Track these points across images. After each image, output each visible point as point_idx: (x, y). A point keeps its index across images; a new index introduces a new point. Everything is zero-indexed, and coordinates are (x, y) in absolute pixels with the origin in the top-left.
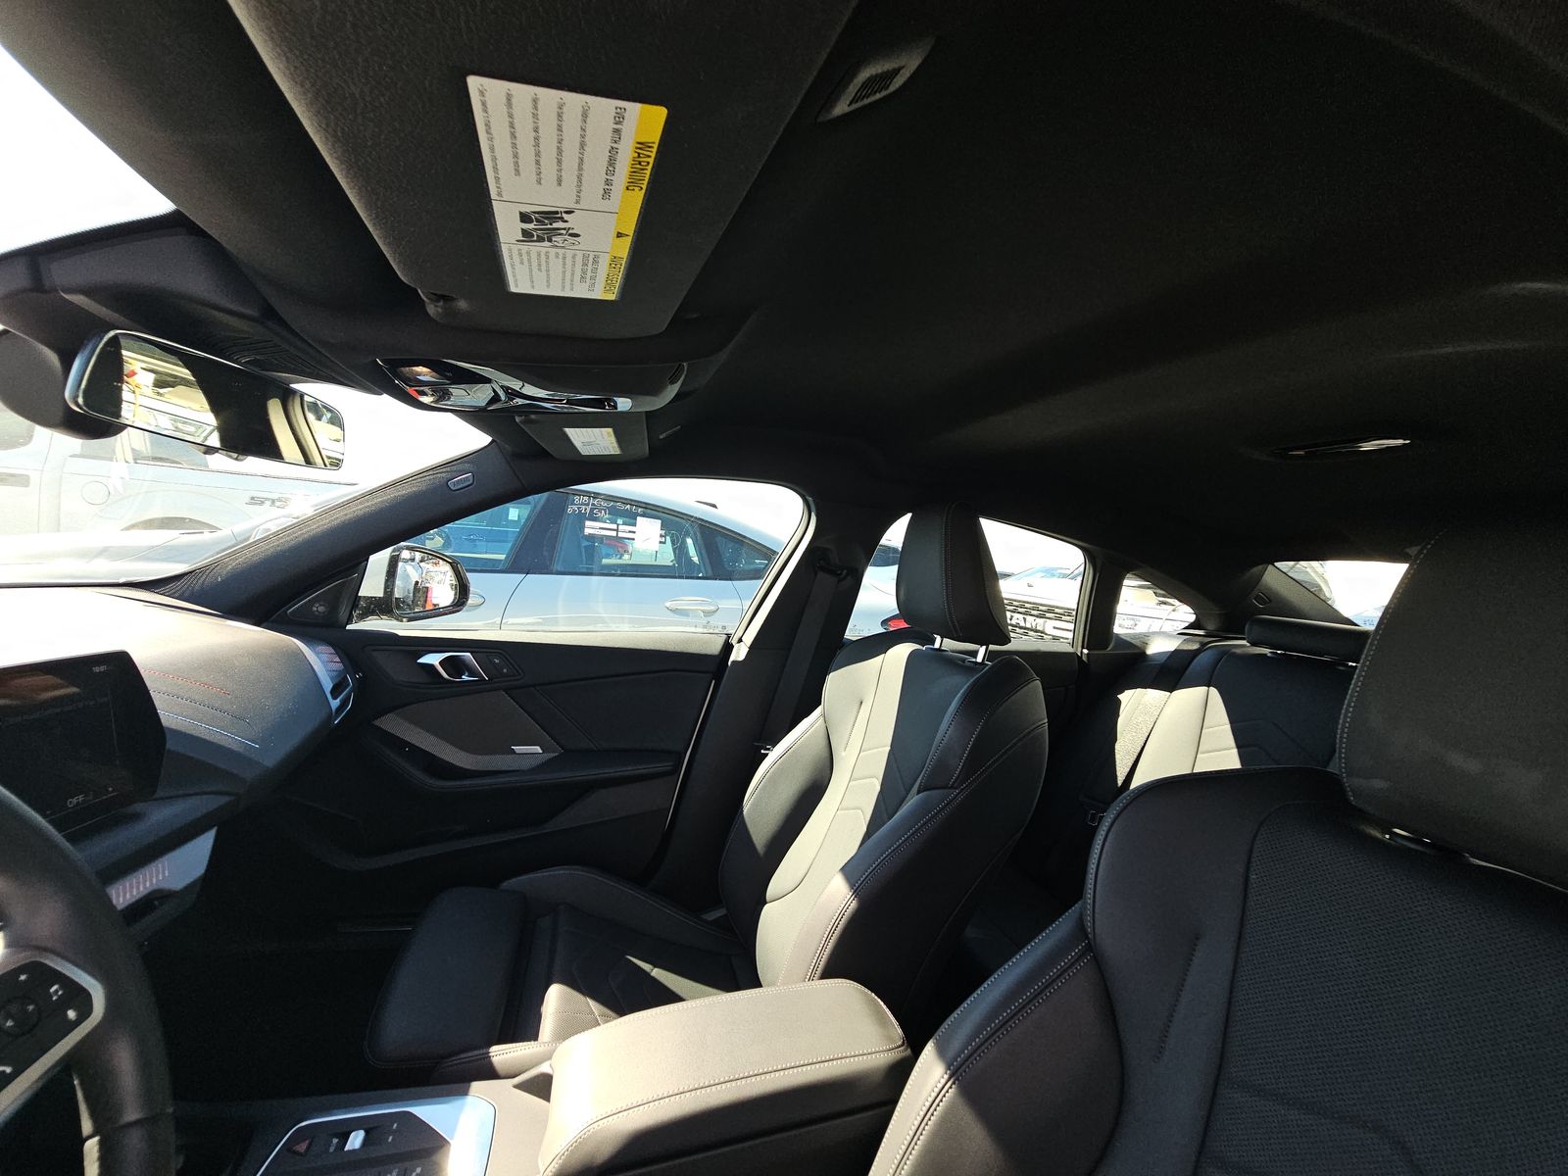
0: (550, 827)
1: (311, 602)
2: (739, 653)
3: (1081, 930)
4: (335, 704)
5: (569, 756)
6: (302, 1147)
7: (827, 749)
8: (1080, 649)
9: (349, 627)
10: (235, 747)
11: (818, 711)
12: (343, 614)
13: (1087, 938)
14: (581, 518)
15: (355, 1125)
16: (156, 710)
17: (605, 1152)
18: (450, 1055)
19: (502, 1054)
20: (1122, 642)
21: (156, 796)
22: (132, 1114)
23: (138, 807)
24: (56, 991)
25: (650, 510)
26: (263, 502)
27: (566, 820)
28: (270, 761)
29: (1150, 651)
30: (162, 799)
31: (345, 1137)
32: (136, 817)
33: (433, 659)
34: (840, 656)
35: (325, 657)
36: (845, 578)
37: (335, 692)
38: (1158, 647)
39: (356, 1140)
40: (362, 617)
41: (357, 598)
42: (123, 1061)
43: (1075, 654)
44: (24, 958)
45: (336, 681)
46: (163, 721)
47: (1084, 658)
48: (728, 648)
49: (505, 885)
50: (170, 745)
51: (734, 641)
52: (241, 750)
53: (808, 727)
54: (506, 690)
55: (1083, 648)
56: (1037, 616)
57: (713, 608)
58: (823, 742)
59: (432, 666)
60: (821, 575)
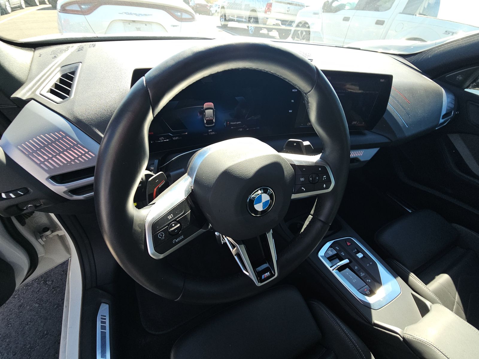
1: (458, 74)
4: (441, 121)
6: (349, 244)
9: (466, 90)
10: (400, 123)
12: (468, 83)
15: (363, 252)
16: (388, 102)
18: (398, 261)
19: (413, 278)
21: (372, 131)
22: (322, 218)
23: (366, 132)
24: (325, 177)
26: (449, 33)
28: (408, 134)
30: (373, 132)
31: (358, 252)
32: (364, 134)
35: (449, 100)
37: (444, 117)
39: (360, 255)
42: (328, 206)
44: (323, 164)
45: (448, 112)
46: (387, 107)
49: (455, 225)
50: (385, 116)
52: (402, 126)
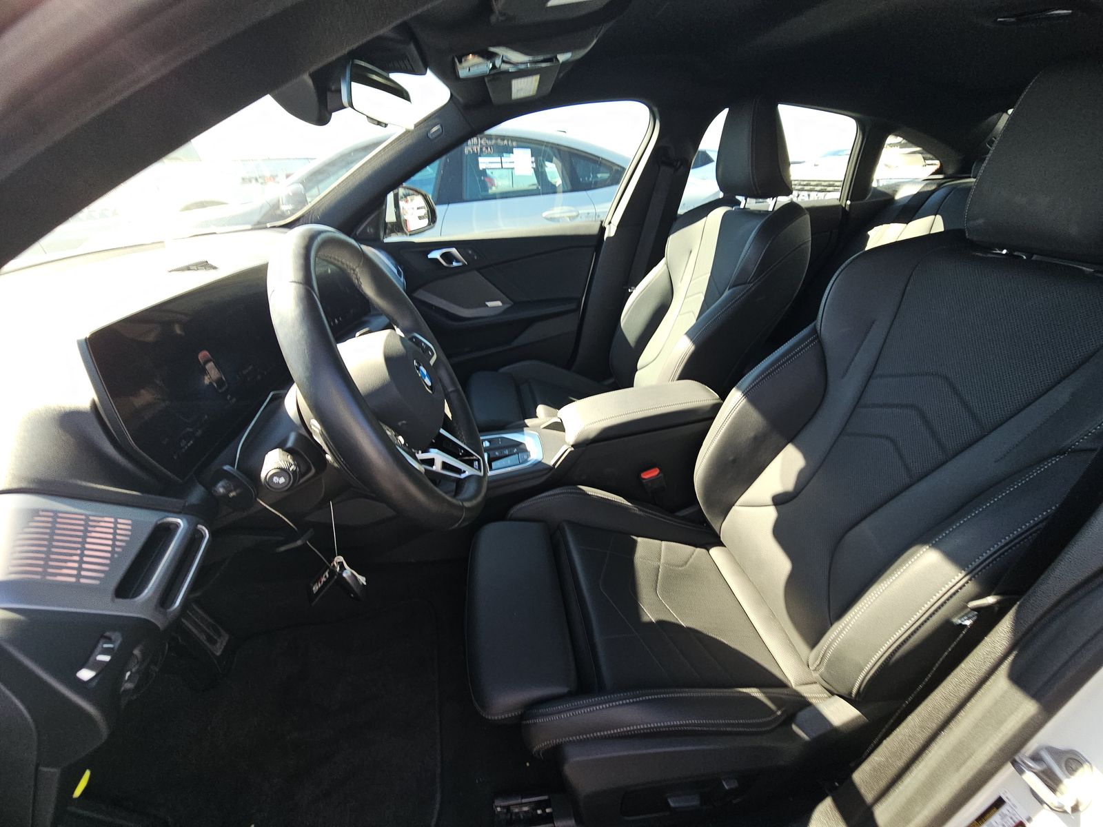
0: (515, 344)
1: (366, 227)
2: (611, 232)
3: (814, 330)
4: (402, 280)
5: (516, 305)
7: (669, 284)
8: (844, 201)
9: (385, 240)
11: (664, 260)
12: (382, 233)
13: (817, 333)
14: (475, 157)
17: (592, 435)
20: (878, 193)
25: (523, 142)
27: (522, 340)
29: (897, 197)
33: (436, 255)
34: (675, 225)
36: (680, 167)
38: (903, 193)
40: (389, 235)
41: (386, 224)
43: (841, 205)
47: (847, 208)
48: (602, 229)
51: (606, 225)
53: (657, 273)
54: (478, 270)
55: (847, 200)
56: (819, 191)
57: (575, 214)
58: (667, 280)
59: (435, 260)
60: (663, 168)
